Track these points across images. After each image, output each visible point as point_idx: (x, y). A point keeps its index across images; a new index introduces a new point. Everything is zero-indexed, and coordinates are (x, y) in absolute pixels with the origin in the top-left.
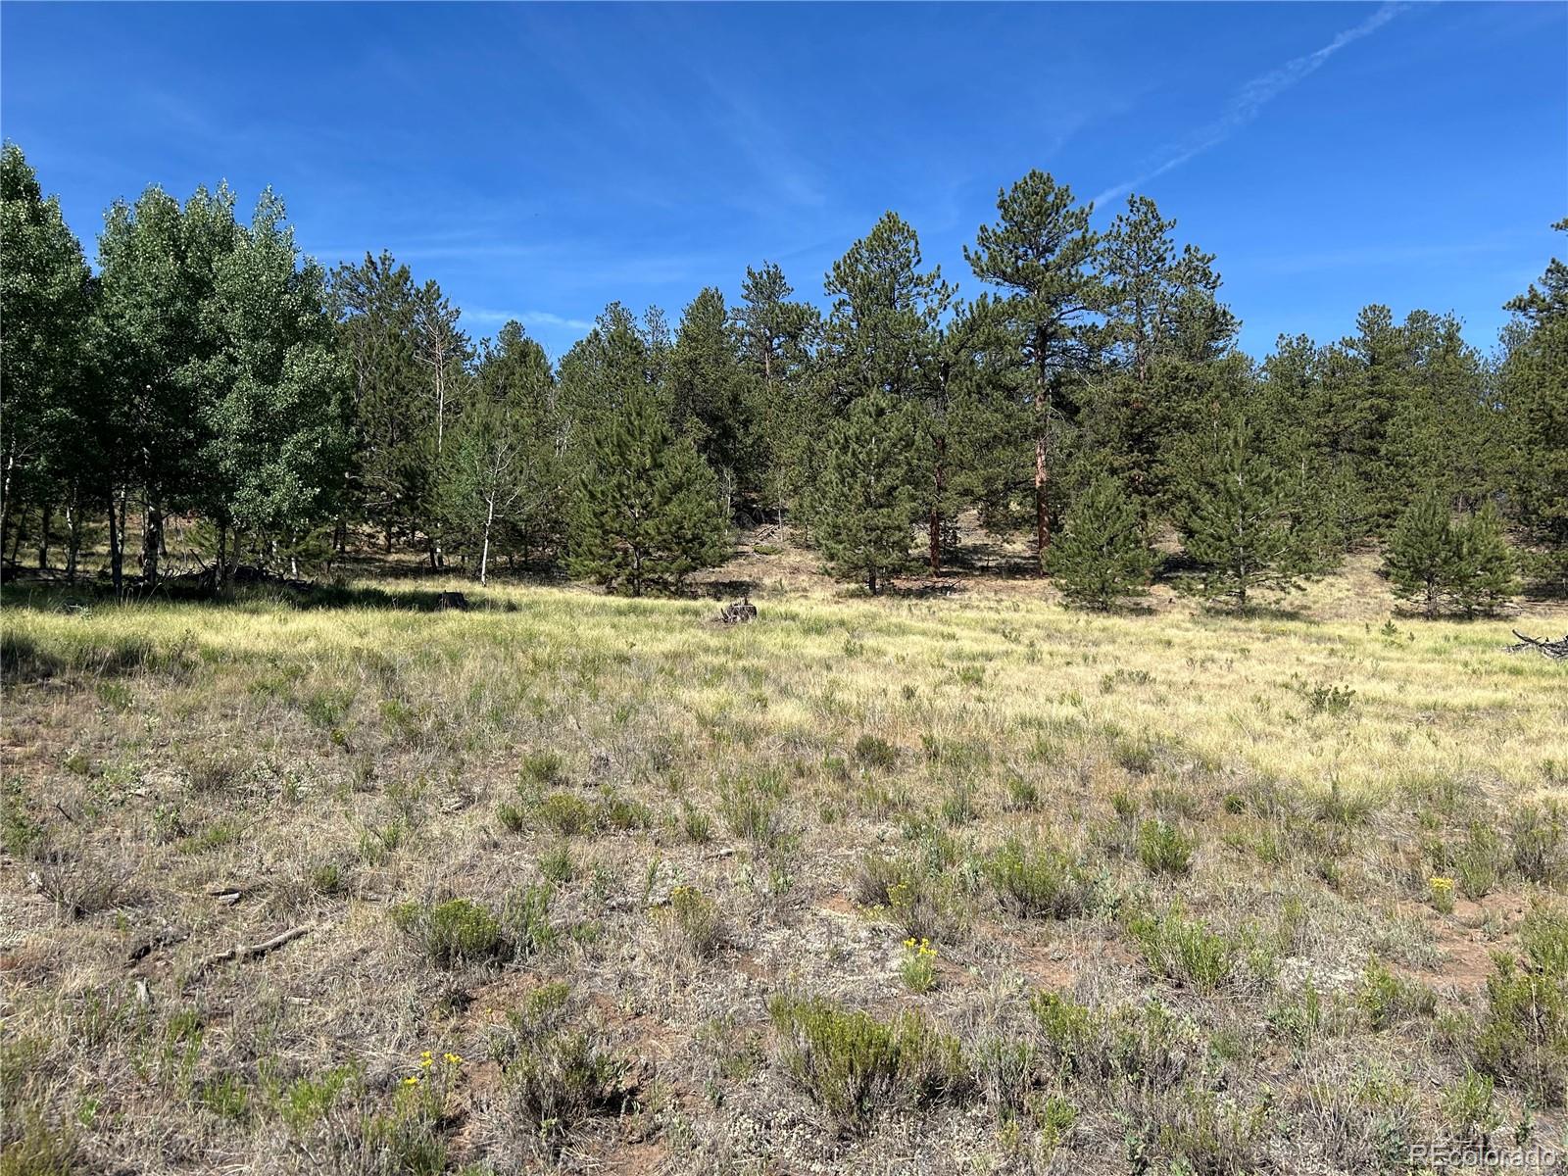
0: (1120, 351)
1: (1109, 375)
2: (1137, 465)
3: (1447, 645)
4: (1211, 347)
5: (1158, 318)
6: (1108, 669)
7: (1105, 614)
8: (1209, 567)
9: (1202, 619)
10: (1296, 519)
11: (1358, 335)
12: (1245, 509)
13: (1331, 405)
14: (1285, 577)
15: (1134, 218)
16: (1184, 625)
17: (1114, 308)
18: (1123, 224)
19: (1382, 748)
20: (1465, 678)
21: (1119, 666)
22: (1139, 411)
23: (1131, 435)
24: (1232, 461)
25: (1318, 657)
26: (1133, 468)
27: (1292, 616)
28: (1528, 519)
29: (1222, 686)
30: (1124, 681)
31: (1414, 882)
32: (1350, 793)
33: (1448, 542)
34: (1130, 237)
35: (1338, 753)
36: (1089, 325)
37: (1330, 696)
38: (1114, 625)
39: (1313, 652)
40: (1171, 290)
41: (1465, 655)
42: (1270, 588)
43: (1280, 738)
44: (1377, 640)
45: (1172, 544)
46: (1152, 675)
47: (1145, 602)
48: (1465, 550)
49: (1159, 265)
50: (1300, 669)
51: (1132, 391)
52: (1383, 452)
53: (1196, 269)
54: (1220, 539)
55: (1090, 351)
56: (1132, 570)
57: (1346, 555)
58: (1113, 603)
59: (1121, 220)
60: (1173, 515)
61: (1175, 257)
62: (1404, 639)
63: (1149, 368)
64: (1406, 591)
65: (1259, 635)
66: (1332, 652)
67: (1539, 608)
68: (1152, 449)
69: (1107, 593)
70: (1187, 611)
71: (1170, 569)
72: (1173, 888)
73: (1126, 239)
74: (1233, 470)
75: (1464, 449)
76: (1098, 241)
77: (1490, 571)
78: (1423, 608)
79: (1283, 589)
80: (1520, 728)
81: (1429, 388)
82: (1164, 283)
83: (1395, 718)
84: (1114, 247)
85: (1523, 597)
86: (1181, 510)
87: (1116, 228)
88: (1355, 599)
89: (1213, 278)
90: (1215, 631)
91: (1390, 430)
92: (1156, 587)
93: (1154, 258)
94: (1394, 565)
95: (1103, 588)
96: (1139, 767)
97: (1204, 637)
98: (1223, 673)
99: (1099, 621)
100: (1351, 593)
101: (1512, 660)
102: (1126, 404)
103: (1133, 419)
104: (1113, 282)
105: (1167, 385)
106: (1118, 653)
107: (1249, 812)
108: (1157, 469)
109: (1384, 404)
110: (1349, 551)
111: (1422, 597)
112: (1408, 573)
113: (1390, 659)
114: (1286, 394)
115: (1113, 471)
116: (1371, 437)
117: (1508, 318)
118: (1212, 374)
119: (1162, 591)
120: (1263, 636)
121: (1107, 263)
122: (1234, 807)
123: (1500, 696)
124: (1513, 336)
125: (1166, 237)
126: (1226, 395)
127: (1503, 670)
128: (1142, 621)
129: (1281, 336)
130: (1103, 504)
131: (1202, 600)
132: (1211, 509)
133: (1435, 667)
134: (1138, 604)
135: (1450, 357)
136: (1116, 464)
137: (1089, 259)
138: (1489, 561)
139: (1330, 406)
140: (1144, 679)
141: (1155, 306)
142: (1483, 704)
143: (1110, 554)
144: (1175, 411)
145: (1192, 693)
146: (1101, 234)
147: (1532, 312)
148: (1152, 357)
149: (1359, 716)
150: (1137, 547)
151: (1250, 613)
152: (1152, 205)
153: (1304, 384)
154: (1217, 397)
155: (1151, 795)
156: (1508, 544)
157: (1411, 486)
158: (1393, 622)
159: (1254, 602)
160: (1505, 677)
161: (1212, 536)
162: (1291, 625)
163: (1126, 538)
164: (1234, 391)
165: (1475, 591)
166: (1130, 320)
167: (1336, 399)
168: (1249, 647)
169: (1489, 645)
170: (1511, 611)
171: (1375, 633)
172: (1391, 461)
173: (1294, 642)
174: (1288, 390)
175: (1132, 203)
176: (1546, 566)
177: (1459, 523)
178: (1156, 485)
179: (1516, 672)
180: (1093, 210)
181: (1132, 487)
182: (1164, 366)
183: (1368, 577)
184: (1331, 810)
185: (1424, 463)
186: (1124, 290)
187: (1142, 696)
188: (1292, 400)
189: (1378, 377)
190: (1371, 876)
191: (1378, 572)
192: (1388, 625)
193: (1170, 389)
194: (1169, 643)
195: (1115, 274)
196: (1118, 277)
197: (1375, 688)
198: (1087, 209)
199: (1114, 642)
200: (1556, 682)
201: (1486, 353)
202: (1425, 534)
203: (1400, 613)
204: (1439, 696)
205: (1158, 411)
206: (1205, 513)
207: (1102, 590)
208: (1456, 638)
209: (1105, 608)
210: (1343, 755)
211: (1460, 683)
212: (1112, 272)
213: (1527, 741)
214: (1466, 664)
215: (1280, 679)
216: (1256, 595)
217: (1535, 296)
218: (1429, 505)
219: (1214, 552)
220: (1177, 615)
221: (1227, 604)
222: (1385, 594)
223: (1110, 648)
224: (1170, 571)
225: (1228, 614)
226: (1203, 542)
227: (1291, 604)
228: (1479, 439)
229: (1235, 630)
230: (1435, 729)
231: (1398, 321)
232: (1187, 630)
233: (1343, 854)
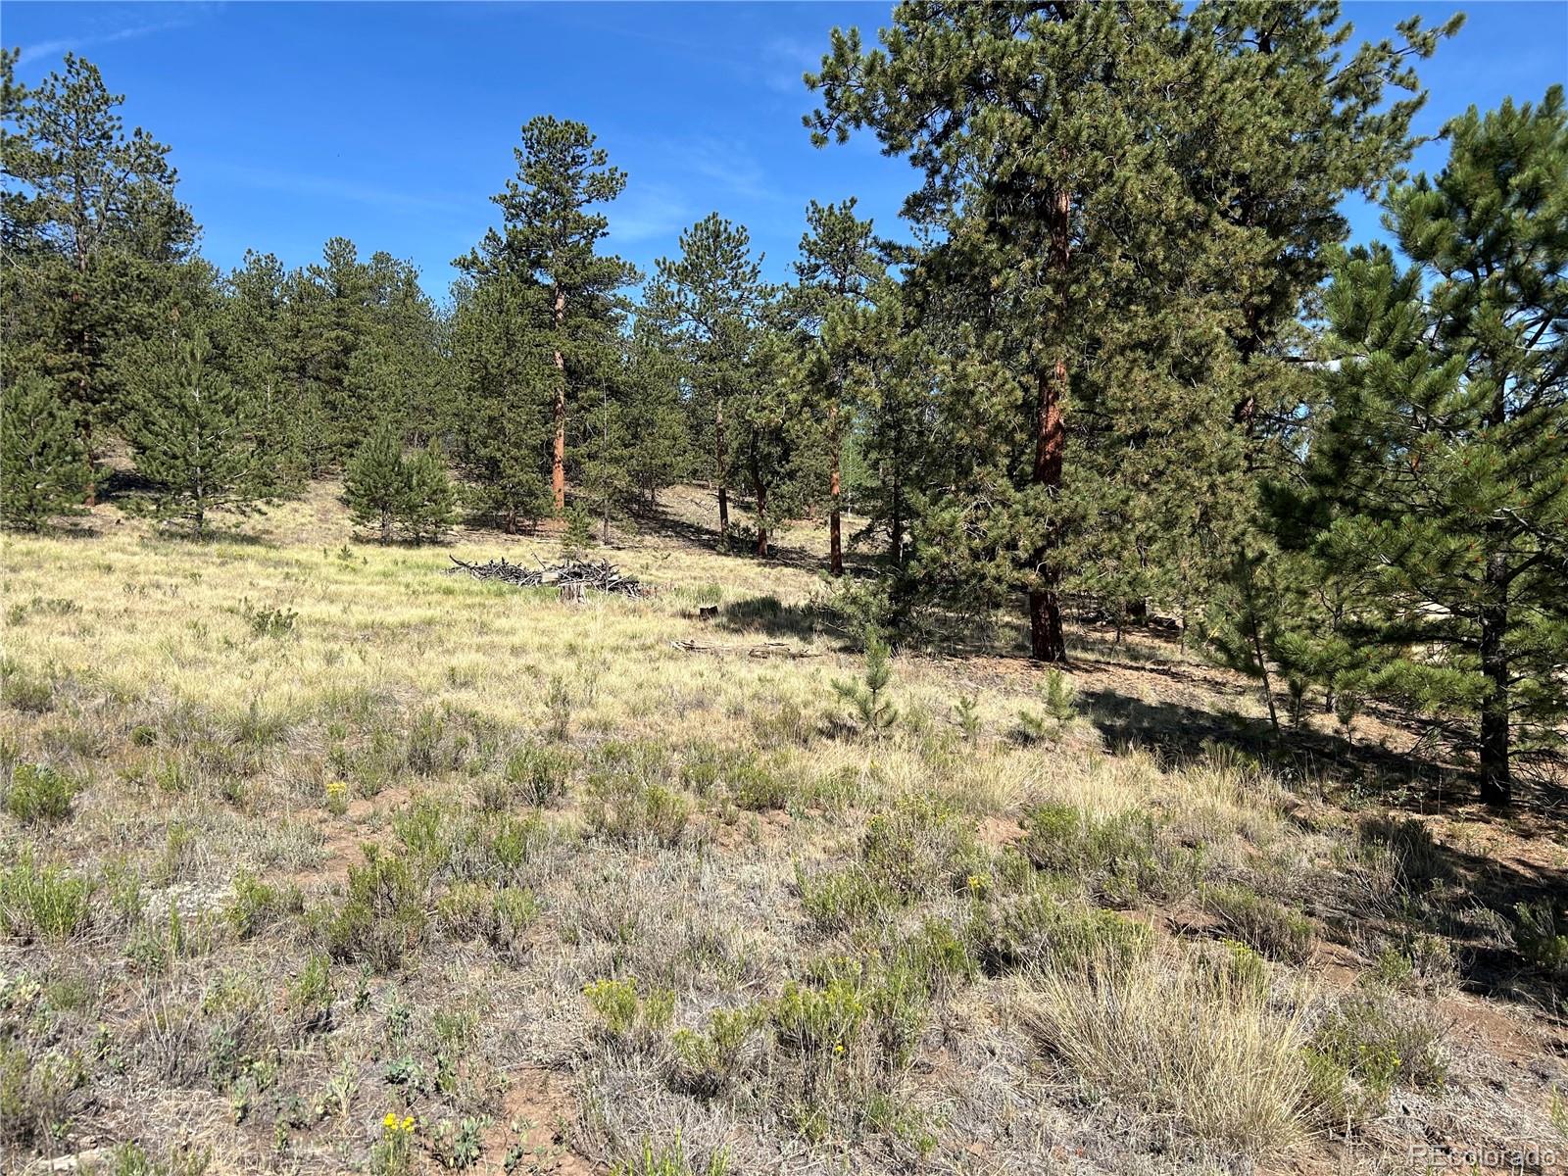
0: (54, 232)
1: (40, 257)
2: (76, 366)
3: (395, 569)
4: (169, 249)
5: (103, 203)
6: (23, 598)
7: (33, 535)
8: (164, 486)
9: (154, 543)
10: (261, 442)
11: (325, 265)
12: (202, 427)
13: (299, 331)
14: (245, 500)
15: (71, 81)
16: (130, 549)
17: (47, 180)
18: (58, 85)
19: (313, 666)
20: (404, 598)
21: (39, 594)
22: (79, 306)
23: (70, 331)
24: (189, 375)
25: (272, 580)
26: (72, 370)
27: (252, 540)
28: (467, 458)
29: (161, 612)
30: (42, 611)
31: (316, 789)
32: (267, 712)
33: (399, 474)
34: (67, 101)
35: (268, 675)
36: (15, 193)
37: (272, 618)
38: (42, 549)
39: (268, 577)
40: (118, 174)
41: (409, 578)
42: (229, 511)
43: (214, 664)
44: (333, 564)
45: (123, 460)
46: (77, 604)
47: (85, 523)
48: (414, 482)
49: (104, 142)
50: (252, 595)
51: (70, 281)
52: (346, 383)
53: (148, 157)
54: (175, 457)
55: (16, 225)
56: (70, 486)
57: (311, 481)
58: (45, 522)
59: (56, 79)
60: (122, 427)
61: (123, 138)
62: (358, 564)
63: (92, 259)
64: (363, 518)
65: (215, 559)
66: (287, 576)
67: (474, 537)
68: (96, 351)
69: (35, 511)
70: (136, 534)
71: (116, 488)
72: (50, 835)
73: (62, 102)
74: (190, 384)
75: (419, 389)
76: (25, 96)
77: (435, 501)
78: (378, 535)
79: (243, 513)
80: (441, 641)
81: (389, 326)
82: (110, 165)
83: (335, 637)
84: (47, 109)
85: (463, 527)
86: (131, 421)
87: (49, 87)
88: (319, 524)
89: (168, 172)
90: (166, 555)
91: (352, 363)
92: (101, 506)
93: (98, 133)
94: (353, 493)
95: (31, 506)
96: (36, 706)
97: (151, 562)
98: (167, 599)
99: (23, 544)
100: (314, 519)
101: (447, 581)
102: (63, 295)
103: (72, 313)
104: (46, 150)
105: (113, 281)
106: (41, 580)
107: (162, 742)
108: (102, 374)
109: (350, 338)
110: (315, 477)
111: (377, 524)
112: (365, 501)
113: (342, 583)
114: (254, 313)
115: (47, 371)
116: (337, 368)
117: (457, 274)
118: (171, 278)
119: (109, 510)
120: (218, 561)
121: (37, 125)
122: (145, 739)
123: (429, 613)
124: (461, 292)
125: (114, 111)
126: (186, 303)
127: (438, 590)
128: (80, 544)
129: (249, 251)
130: (30, 408)
131: (154, 522)
132: (164, 424)
133: (380, 590)
134: (76, 525)
135: (409, 301)
136: (50, 363)
137: (14, 115)
138: (435, 492)
139: (297, 332)
140: (67, 607)
141: (99, 189)
142: (415, 620)
143: (40, 466)
144: (124, 312)
145: (126, 621)
146: (31, 88)
147: (474, 271)
148: (94, 247)
149: (299, 637)
150: (74, 460)
151: (209, 537)
152: (96, 71)
153: (273, 304)
154: (176, 304)
155: (41, 737)
156: (451, 480)
157: (371, 419)
158: (349, 547)
159: (213, 526)
160: (436, 597)
161: (165, 453)
162: (250, 549)
163: (61, 450)
164: (196, 301)
165: (424, 520)
166: (69, 199)
167: (303, 325)
168: (202, 572)
169: (430, 568)
170: (453, 539)
171: (332, 558)
172: (353, 394)
173: (251, 566)
174: (256, 308)
175: (71, 64)
176: (480, 499)
177: (410, 457)
178: (101, 392)
179: (449, 592)
180: (20, 58)
181: (71, 392)
182: (111, 259)
183: (332, 504)
184: (248, 732)
185: (384, 397)
186: (59, 162)
187: (61, 626)
188: (260, 320)
189: (343, 310)
190: (277, 790)
191: (340, 499)
192: (344, 550)
193: (118, 287)
194: (109, 569)
195: (48, 140)
196: (51, 145)
197: (324, 610)
198: (11, 55)
199: (40, 567)
200: (477, 600)
201: (439, 303)
202: (380, 465)
203: (358, 539)
204: (379, 616)
205: (102, 309)
206: (156, 428)
207: (30, 508)
208: (404, 562)
209: (33, 529)
210: (273, 678)
211: (400, 603)
212: (44, 137)
213: (443, 652)
214: (407, 586)
215: (226, 604)
216: (215, 518)
217: (476, 258)
218: (384, 438)
219: (168, 470)
220: (123, 539)
221: (182, 526)
222: (344, 520)
223: (33, 574)
224: (120, 489)
225: (183, 537)
226: (155, 459)
227: (253, 528)
228: (431, 382)
229: (190, 554)
230: (368, 647)
231: (364, 259)
232: (134, 554)
233: (254, 773)
